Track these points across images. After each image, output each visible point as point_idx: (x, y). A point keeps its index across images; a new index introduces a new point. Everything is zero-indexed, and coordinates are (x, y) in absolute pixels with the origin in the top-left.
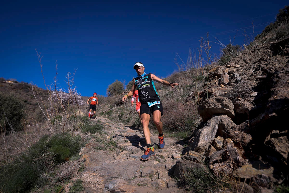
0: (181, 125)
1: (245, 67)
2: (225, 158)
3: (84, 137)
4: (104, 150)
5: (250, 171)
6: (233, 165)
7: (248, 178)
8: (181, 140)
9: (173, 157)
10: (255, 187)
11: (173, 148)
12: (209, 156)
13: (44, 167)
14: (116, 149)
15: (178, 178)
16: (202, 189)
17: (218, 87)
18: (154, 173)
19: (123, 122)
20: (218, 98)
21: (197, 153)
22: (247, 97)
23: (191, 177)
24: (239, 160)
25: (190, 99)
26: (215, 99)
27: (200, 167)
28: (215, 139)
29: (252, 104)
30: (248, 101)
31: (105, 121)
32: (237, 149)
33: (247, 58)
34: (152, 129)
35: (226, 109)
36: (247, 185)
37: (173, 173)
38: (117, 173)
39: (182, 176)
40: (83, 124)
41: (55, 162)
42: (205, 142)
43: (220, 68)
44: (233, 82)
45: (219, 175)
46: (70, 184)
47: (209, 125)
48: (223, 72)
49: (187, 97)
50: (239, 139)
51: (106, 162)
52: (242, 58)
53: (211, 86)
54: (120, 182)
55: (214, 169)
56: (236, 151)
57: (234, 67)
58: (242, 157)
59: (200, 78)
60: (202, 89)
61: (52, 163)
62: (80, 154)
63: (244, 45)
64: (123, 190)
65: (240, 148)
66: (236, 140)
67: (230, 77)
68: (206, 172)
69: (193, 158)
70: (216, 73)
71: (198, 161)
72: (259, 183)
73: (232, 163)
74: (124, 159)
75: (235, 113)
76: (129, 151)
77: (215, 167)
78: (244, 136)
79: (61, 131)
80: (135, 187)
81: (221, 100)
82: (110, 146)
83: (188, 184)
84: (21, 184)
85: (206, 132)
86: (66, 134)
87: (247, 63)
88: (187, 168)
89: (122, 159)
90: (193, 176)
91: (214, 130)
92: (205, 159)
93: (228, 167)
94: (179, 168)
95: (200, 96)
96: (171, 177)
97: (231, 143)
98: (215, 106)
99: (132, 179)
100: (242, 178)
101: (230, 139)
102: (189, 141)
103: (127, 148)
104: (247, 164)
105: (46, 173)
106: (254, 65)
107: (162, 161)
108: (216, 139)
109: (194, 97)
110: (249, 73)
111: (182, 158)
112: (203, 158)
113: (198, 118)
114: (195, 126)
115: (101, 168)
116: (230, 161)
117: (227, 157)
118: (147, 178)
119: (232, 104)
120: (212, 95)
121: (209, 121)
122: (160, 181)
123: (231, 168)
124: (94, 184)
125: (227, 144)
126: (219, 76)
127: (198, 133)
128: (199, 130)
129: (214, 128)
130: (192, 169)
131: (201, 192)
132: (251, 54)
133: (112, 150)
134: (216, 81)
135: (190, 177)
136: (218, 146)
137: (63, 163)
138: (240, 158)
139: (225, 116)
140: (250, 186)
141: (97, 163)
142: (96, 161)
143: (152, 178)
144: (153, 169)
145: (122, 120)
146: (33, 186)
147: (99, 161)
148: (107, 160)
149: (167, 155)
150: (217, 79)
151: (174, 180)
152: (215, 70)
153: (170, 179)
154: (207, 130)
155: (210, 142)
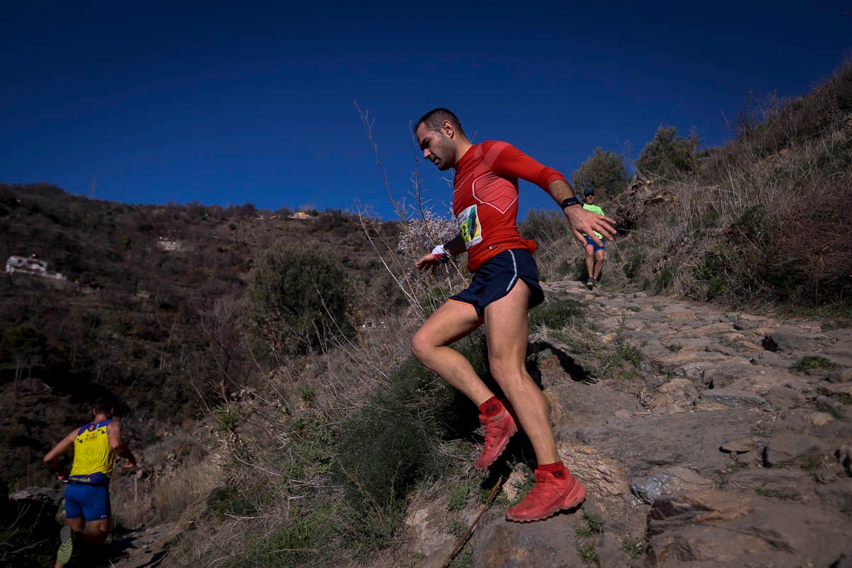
4: (603, 376)
13: (437, 427)
18: (823, 455)
19: (644, 289)
31: (581, 290)
34: (769, 299)
38: (666, 449)
46: (518, 477)
51: (617, 413)
54: (683, 477)
64: (702, 503)
80: (749, 499)
82: (620, 366)
84: (395, 468)
89: (675, 406)
99: (730, 470)
103: (683, 369)
115: (607, 434)
118: (795, 472)
124: (591, 481)
133: (631, 376)
141: (589, 418)
142: (583, 412)
143: (819, 472)
144: (815, 442)
145: (641, 283)
146: (420, 475)
147: (593, 413)
148: (621, 409)
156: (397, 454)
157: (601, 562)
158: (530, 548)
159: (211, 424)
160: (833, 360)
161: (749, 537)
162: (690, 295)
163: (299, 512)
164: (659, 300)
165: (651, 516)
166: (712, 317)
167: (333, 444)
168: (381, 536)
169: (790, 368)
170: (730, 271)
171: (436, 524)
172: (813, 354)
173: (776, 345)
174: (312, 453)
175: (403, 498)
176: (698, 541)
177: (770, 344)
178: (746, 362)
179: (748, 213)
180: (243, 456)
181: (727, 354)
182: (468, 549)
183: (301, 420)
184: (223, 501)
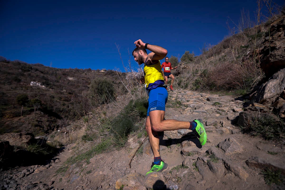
0: (238, 83)
4: (172, 107)
8: (239, 96)
9: (234, 111)
11: (233, 104)
12: (277, 107)
13: (135, 120)
14: (181, 107)
15: (242, 127)
16: (272, 135)
17: (283, 40)
18: (218, 123)
21: (263, 104)
23: (258, 125)
25: (247, 59)
27: (269, 116)
28: (284, 91)
34: (208, 90)
37: (237, 122)
39: (246, 125)
41: (140, 117)
42: (271, 94)
47: (276, 78)
49: (243, 58)
51: (175, 116)
53: (273, 40)
59: (258, 36)
60: (261, 46)
61: (139, 118)
68: (276, 120)
69: (259, 109)
70: (282, 24)
74: (189, 114)
76: (192, 108)
79: (140, 97)
82: (176, 105)
83: (254, 130)
84: (125, 129)
85: (272, 85)
86: (144, 98)
88: (252, 118)
90: (260, 124)
91: (284, 82)
92: (272, 109)
94: (244, 118)
95: (260, 54)
96: (234, 125)
98: (284, 58)
102: (251, 96)
103: (190, 105)
105: (136, 123)
107: (223, 114)
109: (252, 55)
111: (245, 110)
112: (270, 109)
113: (258, 75)
114: (255, 83)
118: (212, 127)
120: (276, 49)
121: (275, 74)
122: (224, 129)
127: (262, 87)
128: (263, 84)
129: (283, 80)
130: (259, 118)
131: (271, 137)
133: (179, 107)
134: (280, 34)
135: (256, 124)
141: (169, 117)
142: (168, 115)
143: (217, 126)
144: (216, 120)
145: (181, 87)
146: (131, 131)
147: (170, 115)
148: (176, 114)
149: (227, 109)
150: (283, 30)
151: (238, 128)
152: (280, 21)
153: (233, 128)
154: (274, 83)
155: (279, 94)
156: (126, 126)
157: (171, 148)
159: (82, 121)
160: (221, 103)
162: (192, 89)
163: (103, 140)
164: (185, 90)
166: (196, 94)
168: (122, 144)
169: (212, 105)
170: (200, 84)
171: (135, 141)
172: (217, 102)
173: (209, 100)
174: (106, 126)
175: (127, 136)
177: (208, 100)
178: (203, 104)
179: (204, 71)
180: (90, 128)
181: (199, 102)
182: (142, 146)
183: (103, 119)
184: (85, 138)
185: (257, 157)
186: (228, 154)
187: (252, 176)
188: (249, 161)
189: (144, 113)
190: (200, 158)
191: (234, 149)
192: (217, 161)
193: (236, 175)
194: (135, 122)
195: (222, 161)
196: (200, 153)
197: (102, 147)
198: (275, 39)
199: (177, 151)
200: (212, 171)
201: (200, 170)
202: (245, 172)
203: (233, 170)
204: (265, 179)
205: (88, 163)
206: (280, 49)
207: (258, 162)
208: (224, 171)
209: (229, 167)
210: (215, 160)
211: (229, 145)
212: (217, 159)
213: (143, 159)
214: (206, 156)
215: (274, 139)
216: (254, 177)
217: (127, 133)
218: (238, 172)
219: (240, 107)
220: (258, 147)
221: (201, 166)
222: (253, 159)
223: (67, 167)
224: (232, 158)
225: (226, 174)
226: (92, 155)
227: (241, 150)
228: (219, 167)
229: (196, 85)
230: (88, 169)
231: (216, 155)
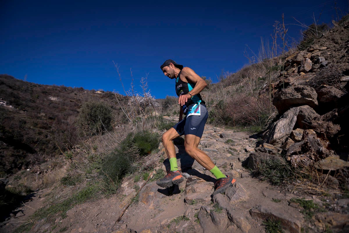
0: (254, 118)
1: (334, 48)
2: (305, 149)
3: (162, 133)
5: (336, 163)
6: (315, 157)
7: (333, 169)
8: (254, 134)
9: (246, 150)
10: (341, 179)
11: (246, 142)
12: (286, 149)
13: (133, 159)
15: (252, 169)
16: (278, 180)
17: (296, 76)
18: (227, 164)
20: (297, 87)
21: (272, 145)
22: (335, 83)
23: (266, 168)
24: (322, 151)
25: (263, 93)
26: (293, 88)
27: (276, 159)
28: (293, 131)
29: (343, 90)
30: (336, 88)
32: (320, 141)
33: (337, 37)
34: (223, 124)
35: (307, 99)
36: (330, 176)
37: (247, 164)
39: (256, 167)
40: (159, 123)
41: (140, 155)
42: (281, 134)
43: (299, 54)
44: (317, 68)
45: (297, 166)
46: (154, 172)
47: (286, 117)
48: (304, 58)
49: (260, 91)
50: (323, 129)
52: (330, 37)
53: (288, 76)
55: (291, 161)
56: (318, 142)
57: (318, 50)
58: (326, 149)
59: (275, 69)
60: (277, 80)
61: (138, 156)
62: (159, 148)
63: (333, 22)
65: (325, 138)
66: (320, 131)
67: (312, 62)
68: (282, 163)
69: (268, 150)
70: (295, 60)
71: (273, 153)
72: (347, 175)
73: (314, 154)
75: (318, 102)
77: (292, 158)
78: (330, 126)
79: (142, 129)
81: (301, 89)
83: (262, 174)
84: (118, 170)
85: (282, 124)
86: (146, 131)
87: (336, 43)
88: (261, 160)
90: (268, 167)
91: (292, 122)
92: (281, 151)
93: (309, 158)
94: (253, 160)
95: (276, 88)
96: (245, 168)
97: (313, 134)
98: (294, 96)
100: (325, 170)
101: (312, 130)
102: (263, 134)
104: (332, 155)
105: (134, 163)
106: (347, 43)
107: (235, 154)
108: (295, 131)
109: (268, 90)
110: (339, 55)
111: (256, 151)
112: (279, 151)
113: (273, 111)
114: (269, 120)
116: (312, 152)
117: (307, 149)
119: (315, 92)
120: (290, 85)
121: (286, 113)
122: (233, 172)
123: (312, 160)
125: (307, 135)
126: (299, 63)
127: (273, 125)
128: (275, 122)
129: (292, 120)
130: (267, 160)
131: (277, 182)
132: (342, 31)
134: (294, 70)
135: (264, 167)
136: (297, 138)
137: (147, 156)
138: (323, 149)
139: (306, 107)
140: (335, 177)
143: (226, 169)
144: (227, 161)
146: (127, 172)
149: (240, 148)
150: (296, 66)
151: (247, 171)
152: (294, 57)
153: (243, 170)
154: (284, 122)
155: (288, 135)
156: (120, 166)
158: (155, 192)
160: (234, 140)
161: (208, 186)
163: (89, 184)
165: (187, 182)
166: (210, 128)
167: (102, 163)
168: (113, 190)
169: (225, 142)
171: (130, 186)
172: (230, 139)
173: (223, 136)
174: (95, 166)
175: (121, 179)
176: (197, 188)
178: (215, 141)
179: (220, 102)
180: (74, 166)
181: (211, 139)
183: (92, 156)
184: (66, 181)
185: (260, 206)
186: (233, 203)
187: (254, 227)
188: (252, 210)
189: (145, 150)
190: (203, 208)
191: (239, 196)
192: (220, 211)
193: (238, 227)
194: (133, 161)
195: (225, 211)
196: (204, 201)
197: (86, 195)
198: (289, 74)
199: (180, 198)
200: (215, 223)
201: (202, 222)
202: (247, 223)
203: (235, 221)
204: (265, 231)
205: (64, 217)
206: (291, 87)
207: (260, 212)
208: (226, 223)
209: (232, 218)
210: (218, 210)
211: (234, 192)
212: (221, 208)
213: (139, 209)
214: (210, 205)
215: (280, 185)
216: (256, 228)
217: (122, 175)
218: (240, 224)
219: (252, 146)
220: (263, 194)
221: (204, 217)
222: (257, 208)
223: (32, 224)
224: (236, 207)
225: (228, 226)
226: (72, 205)
227: (246, 198)
228: (222, 218)
229: (210, 118)
230: (63, 226)
231: (220, 204)
